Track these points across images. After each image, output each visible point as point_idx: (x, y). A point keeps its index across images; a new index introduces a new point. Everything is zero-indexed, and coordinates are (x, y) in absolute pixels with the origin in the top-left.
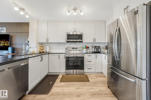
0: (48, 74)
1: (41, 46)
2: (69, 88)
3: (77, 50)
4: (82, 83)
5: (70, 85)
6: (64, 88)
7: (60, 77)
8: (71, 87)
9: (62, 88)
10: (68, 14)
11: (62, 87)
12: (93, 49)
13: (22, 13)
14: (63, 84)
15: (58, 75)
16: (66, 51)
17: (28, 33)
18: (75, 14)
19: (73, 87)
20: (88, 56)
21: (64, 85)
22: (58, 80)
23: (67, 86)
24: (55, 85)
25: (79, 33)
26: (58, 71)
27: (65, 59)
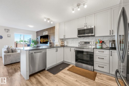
0: (64, 62)
1: (62, 41)
2: (70, 78)
3: (89, 44)
4: (85, 78)
5: (73, 75)
6: (66, 76)
7: (70, 66)
8: (72, 77)
9: (64, 75)
10: (73, 12)
11: (66, 74)
12: (110, 44)
13: (48, 21)
14: (68, 72)
15: (70, 65)
16: (79, 45)
17: (54, 33)
18: (79, 9)
19: (74, 78)
20: (99, 52)
21: (68, 74)
22: (67, 68)
23: (70, 75)
24: (63, 71)
25: (89, 27)
26: (70, 61)
27: (75, 52)
